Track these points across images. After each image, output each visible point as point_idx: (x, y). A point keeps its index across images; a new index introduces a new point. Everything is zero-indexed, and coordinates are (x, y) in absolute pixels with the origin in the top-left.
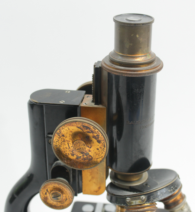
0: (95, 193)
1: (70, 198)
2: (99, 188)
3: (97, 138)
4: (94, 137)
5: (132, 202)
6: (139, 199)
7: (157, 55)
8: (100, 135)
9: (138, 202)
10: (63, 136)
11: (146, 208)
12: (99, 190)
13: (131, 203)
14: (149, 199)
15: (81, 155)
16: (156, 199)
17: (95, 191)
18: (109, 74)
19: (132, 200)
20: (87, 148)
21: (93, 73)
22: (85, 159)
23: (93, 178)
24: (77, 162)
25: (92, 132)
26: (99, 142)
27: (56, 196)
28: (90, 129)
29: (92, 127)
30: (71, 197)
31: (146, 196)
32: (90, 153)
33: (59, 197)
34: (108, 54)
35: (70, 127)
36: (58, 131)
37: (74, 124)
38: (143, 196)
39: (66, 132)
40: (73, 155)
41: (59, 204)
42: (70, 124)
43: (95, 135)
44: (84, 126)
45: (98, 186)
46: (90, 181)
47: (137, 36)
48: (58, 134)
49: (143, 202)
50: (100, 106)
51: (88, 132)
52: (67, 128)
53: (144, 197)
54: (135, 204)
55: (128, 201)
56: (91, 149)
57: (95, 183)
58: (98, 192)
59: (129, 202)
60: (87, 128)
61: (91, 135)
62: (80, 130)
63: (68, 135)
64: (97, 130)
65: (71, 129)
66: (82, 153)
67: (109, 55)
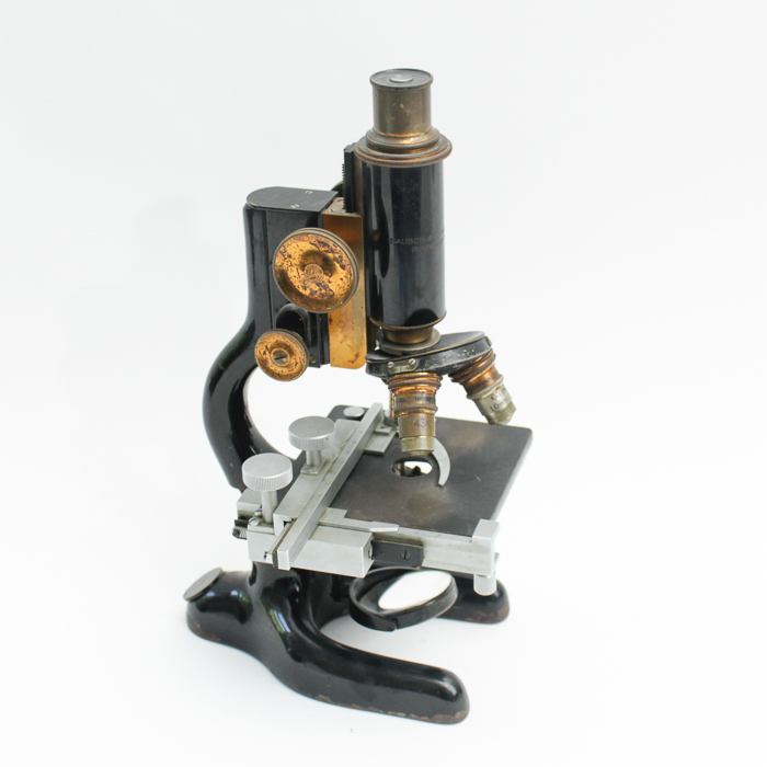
2: (357, 356)
3: (339, 260)
4: (335, 259)
5: (395, 368)
6: (407, 363)
7: (441, 132)
8: (344, 256)
9: (404, 368)
10: (290, 256)
11: (417, 380)
13: (395, 370)
14: (423, 365)
15: (317, 288)
16: (434, 365)
17: (349, 361)
18: (364, 164)
19: (396, 365)
20: (326, 278)
21: (343, 162)
22: (322, 295)
23: (345, 337)
24: (311, 300)
25: (332, 251)
26: (343, 267)
27: (279, 357)
28: (328, 246)
29: (331, 244)
30: (303, 360)
31: (418, 360)
32: (331, 286)
33: (284, 360)
34: (364, 134)
35: (299, 243)
36: (282, 249)
37: (305, 238)
38: (412, 360)
39: (294, 250)
40: (305, 288)
41: (286, 371)
42: (299, 238)
43: (337, 256)
44: (320, 242)
45: (355, 353)
46: (341, 343)
47: (402, 106)
48: (281, 253)
49: (412, 370)
50: (354, 215)
51: (327, 251)
52: (294, 245)
53: (414, 362)
54: (400, 372)
55: (390, 367)
56: (331, 279)
57: (349, 346)
59: (392, 368)
60: (325, 244)
61: (331, 255)
62: (314, 248)
63: (296, 256)
64: (338, 249)
65: (301, 247)
66: (318, 285)
67: (366, 137)
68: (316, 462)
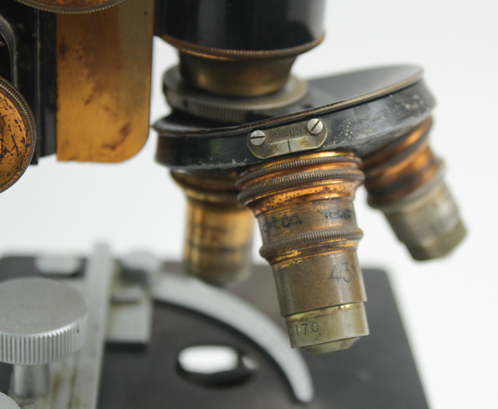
0: (108, 151)
1: (20, 145)
2: (125, 131)
5: (276, 146)
6: (303, 131)
9: (297, 143)
11: (325, 168)
12: (122, 141)
13: (270, 150)
14: (339, 132)
16: (366, 131)
17: (105, 146)
19: (274, 137)
23: (99, 87)
30: (23, 141)
31: (328, 121)
38: (316, 120)
45: (121, 124)
46: (87, 102)
49: (317, 145)
53: (321, 125)
54: (287, 151)
55: (256, 142)
57: (107, 109)
58: (118, 149)
59: (261, 146)
68: (40, 386)
